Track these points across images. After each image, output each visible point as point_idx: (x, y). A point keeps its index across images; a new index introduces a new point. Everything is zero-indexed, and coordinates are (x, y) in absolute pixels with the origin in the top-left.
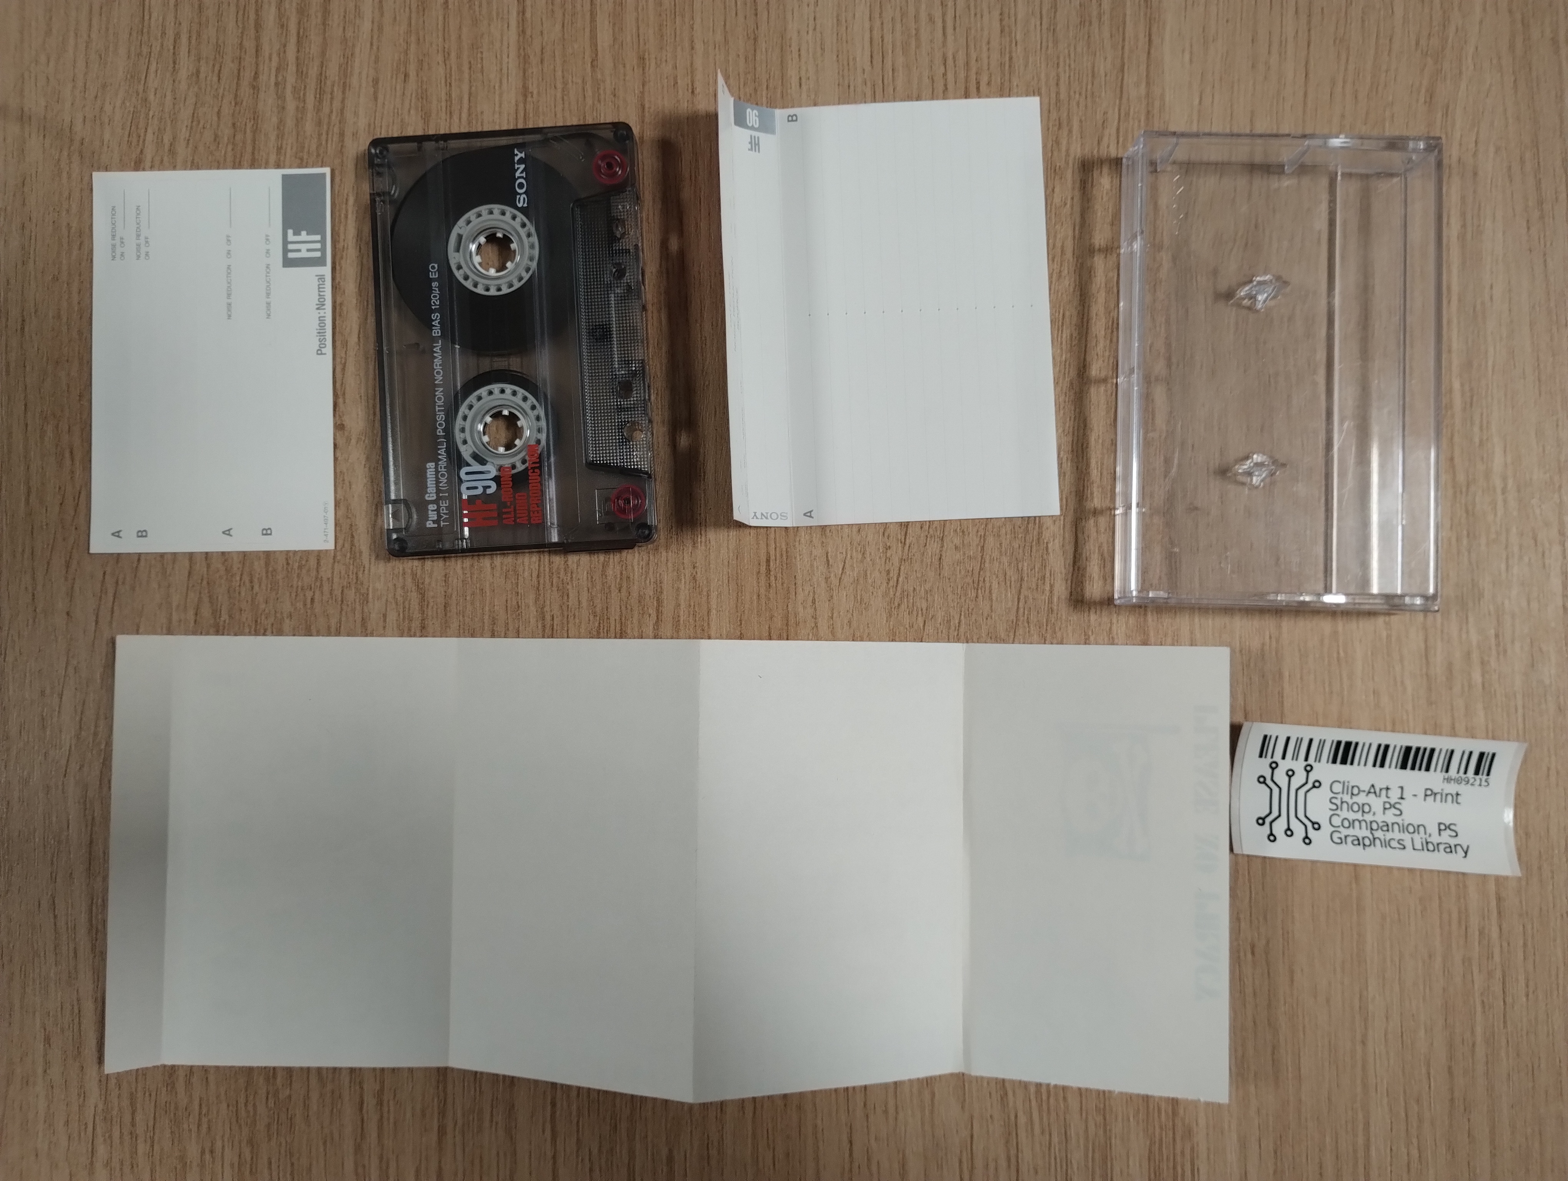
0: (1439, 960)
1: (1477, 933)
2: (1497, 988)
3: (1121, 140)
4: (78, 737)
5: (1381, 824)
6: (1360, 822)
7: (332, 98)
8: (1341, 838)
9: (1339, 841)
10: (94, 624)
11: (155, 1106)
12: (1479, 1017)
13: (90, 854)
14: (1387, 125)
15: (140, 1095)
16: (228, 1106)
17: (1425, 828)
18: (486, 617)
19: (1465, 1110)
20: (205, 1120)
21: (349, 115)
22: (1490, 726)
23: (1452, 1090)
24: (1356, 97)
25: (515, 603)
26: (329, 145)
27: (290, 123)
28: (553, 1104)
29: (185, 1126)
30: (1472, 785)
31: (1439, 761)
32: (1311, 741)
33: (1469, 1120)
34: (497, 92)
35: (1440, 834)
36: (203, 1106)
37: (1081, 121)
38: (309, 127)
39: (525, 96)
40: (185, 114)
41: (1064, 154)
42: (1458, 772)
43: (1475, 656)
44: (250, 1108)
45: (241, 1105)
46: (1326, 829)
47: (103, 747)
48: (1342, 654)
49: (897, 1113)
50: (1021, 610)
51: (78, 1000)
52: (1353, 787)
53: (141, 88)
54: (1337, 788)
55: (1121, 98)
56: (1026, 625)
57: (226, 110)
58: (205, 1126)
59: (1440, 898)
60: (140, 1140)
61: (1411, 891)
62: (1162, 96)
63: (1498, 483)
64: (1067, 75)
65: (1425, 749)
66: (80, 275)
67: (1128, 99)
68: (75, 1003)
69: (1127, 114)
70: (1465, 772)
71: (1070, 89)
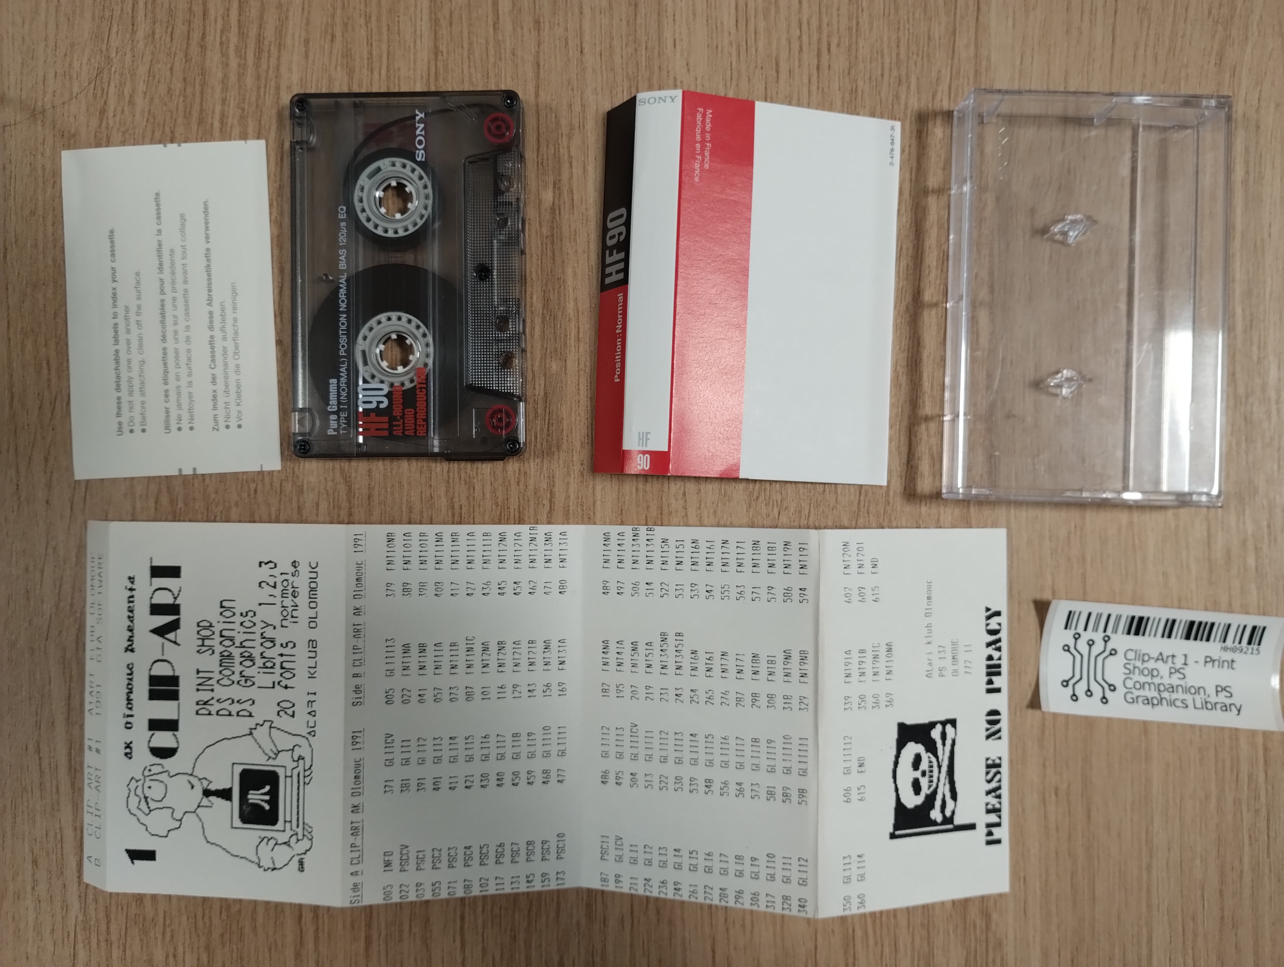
0: (1213, 800)
1: (1246, 778)
2: (1262, 825)
3: (952, 95)
4: (57, 606)
5: (1167, 687)
6: (1149, 684)
7: (269, 56)
8: (1133, 698)
9: (1131, 701)
10: (69, 511)
11: (127, 917)
12: (1247, 848)
13: (69, 705)
14: (1182, 83)
15: (113, 908)
16: (188, 918)
17: (1204, 690)
18: (404, 506)
19: (1233, 926)
20: (168, 930)
21: (283, 70)
22: (1262, 603)
23: (1222, 909)
24: (1156, 59)
25: (428, 494)
26: (267, 97)
27: (233, 78)
28: (462, 918)
29: (152, 934)
30: (1245, 653)
31: (1217, 633)
32: (1109, 616)
33: (1236, 935)
34: (412, 51)
35: (1217, 695)
36: (167, 917)
37: (918, 79)
38: (249, 81)
39: (436, 54)
40: (142, 70)
41: (903, 107)
42: (1234, 642)
43: (1250, 543)
44: (207, 920)
45: (199, 917)
46: (1121, 690)
47: (78, 615)
48: (1137, 541)
49: (753, 927)
50: (862, 502)
51: (61, 829)
52: (1144, 655)
53: (104, 48)
54: (1131, 655)
55: (953, 58)
56: (866, 515)
57: (178, 66)
58: (168, 935)
59: (1215, 748)
60: (115, 946)
61: (1191, 744)
62: (988, 58)
63: (1273, 396)
64: (906, 38)
65: (1206, 623)
66: (54, 210)
67: (959, 60)
68: (58, 831)
69: (958, 72)
70: (1240, 643)
71: (909, 50)
